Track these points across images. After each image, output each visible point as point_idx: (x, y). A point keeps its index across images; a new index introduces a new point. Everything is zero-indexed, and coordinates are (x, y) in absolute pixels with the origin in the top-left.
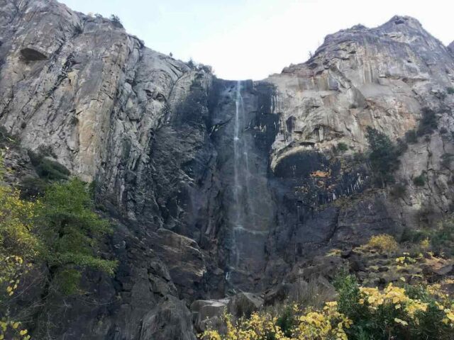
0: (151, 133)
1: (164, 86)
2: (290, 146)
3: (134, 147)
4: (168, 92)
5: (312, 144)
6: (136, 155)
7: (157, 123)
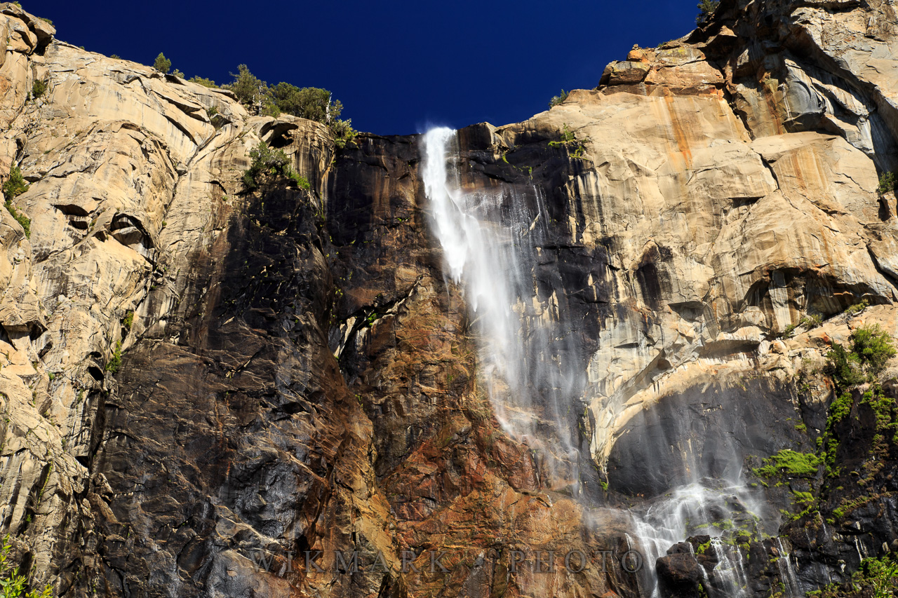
0: (92, 370)
1: (137, 186)
2: (661, 365)
3: (20, 434)
4: (157, 205)
5: (750, 348)
6: (28, 465)
7: (116, 332)
